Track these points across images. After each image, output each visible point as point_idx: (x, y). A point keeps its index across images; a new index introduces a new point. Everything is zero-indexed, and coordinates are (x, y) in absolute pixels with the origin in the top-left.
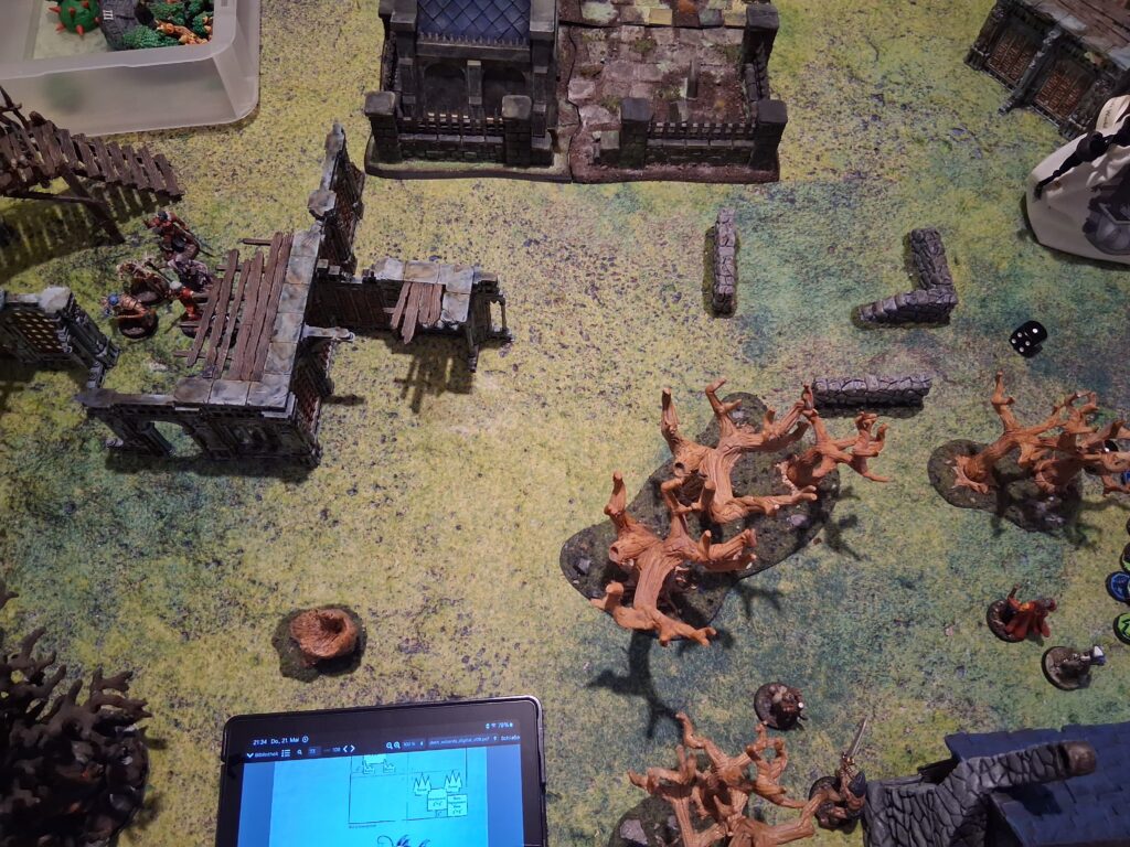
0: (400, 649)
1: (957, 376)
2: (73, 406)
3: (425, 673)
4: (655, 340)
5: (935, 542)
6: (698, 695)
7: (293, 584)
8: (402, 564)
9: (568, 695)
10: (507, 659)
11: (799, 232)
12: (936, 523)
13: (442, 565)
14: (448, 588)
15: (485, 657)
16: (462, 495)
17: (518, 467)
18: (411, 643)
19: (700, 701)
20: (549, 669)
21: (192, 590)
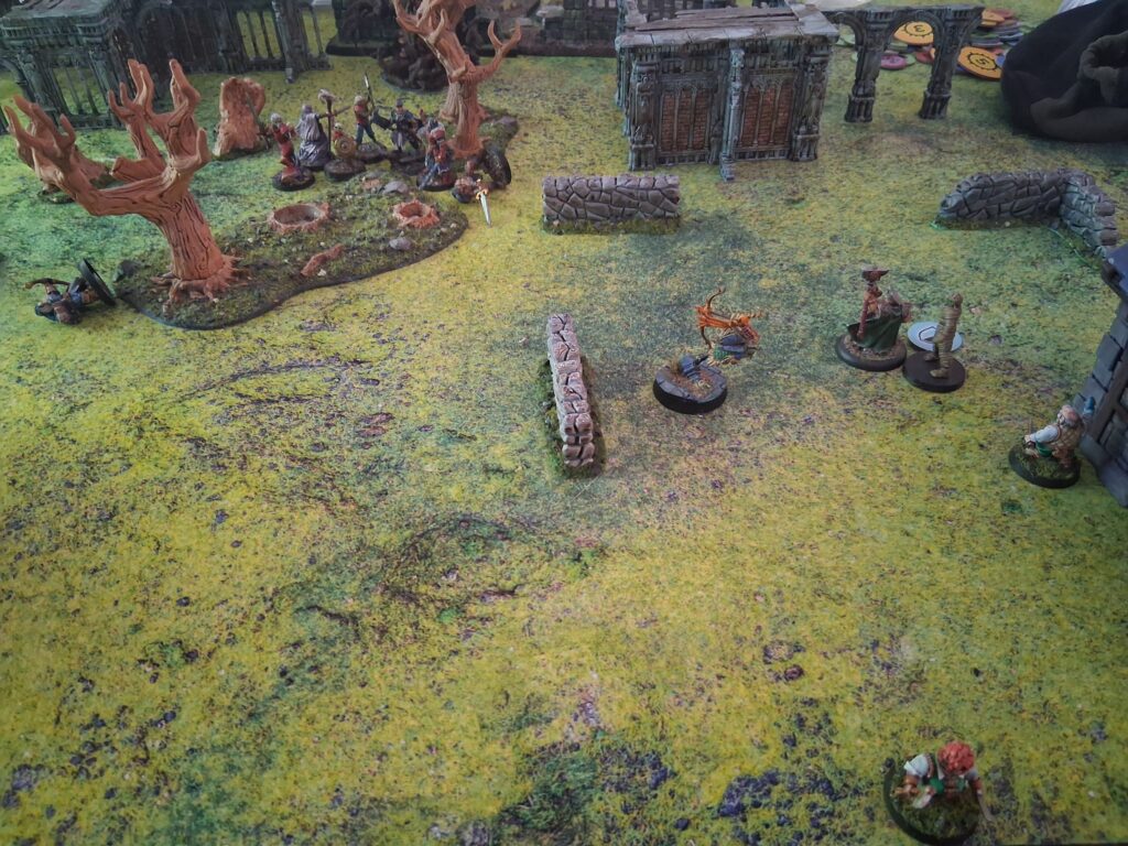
0: (301, 328)
3: (326, 344)
9: (497, 361)
10: (428, 336)
15: (400, 334)
18: (315, 324)
20: (476, 343)
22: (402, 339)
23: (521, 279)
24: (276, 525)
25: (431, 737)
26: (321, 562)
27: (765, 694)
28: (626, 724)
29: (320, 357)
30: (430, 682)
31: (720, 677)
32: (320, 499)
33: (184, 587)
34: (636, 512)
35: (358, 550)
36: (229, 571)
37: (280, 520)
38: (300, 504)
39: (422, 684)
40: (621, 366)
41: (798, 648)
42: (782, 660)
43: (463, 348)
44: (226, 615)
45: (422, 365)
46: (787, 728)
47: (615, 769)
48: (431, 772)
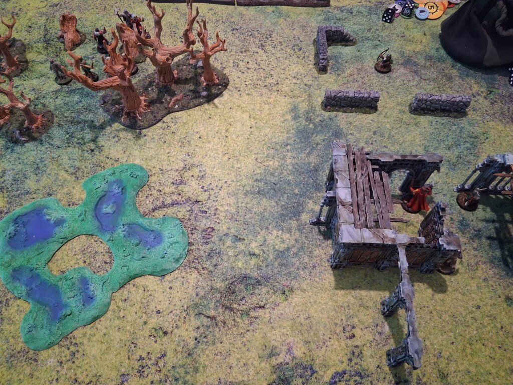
0: (173, 183)
1: (426, 77)
2: (31, 93)
3: (184, 192)
4: (290, 65)
5: (417, 140)
6: (308, 200)
7: (126, 158)
8: (174, 151)
9: (249, 201)
10: (221, 187)
11: (354, 24)
12: (417, 133)
13: (193, 152)
14: (195, 160)
15: (211, 187)
16: (202, 125)
17: (227, 115)
18: (178, 181)
19: (309, 203)
20: (240, 191)
21: (80, 161)
22: (212, 189)
23: (254, 156)
24: (182, 280)
25: (244, 361)
26: (200, 296)
27: (343, 345)
28: (302, 355)
29: (183, 199)
30: (242, 341)
31: (330, 338)
32: (195, 268)
33: (157, 306)
34: (302, 273)
35: (211, 290)
36: (171, 299)
37: (183, 278)
38: (188, 270)
39: (239, 342)
40: (294, 203)
41: (354, 327)
42: (349, 332)
43: (235, 194)
44: (173, 317)
45: (222, 203)
46: (349, 356)
47: (299, 371)
48: (246, 373)
